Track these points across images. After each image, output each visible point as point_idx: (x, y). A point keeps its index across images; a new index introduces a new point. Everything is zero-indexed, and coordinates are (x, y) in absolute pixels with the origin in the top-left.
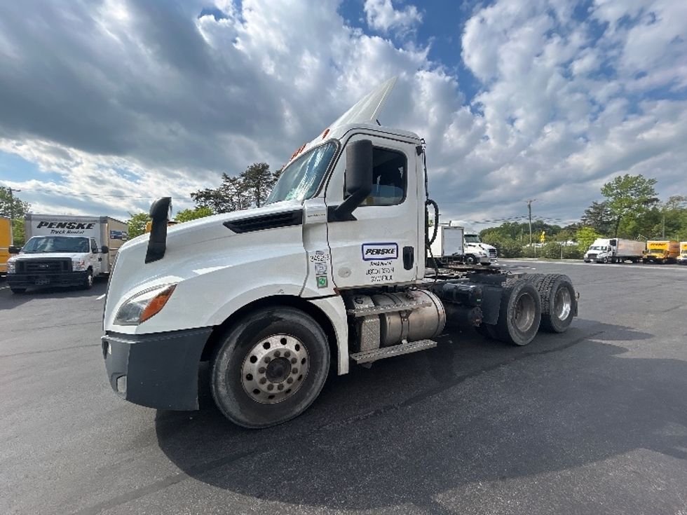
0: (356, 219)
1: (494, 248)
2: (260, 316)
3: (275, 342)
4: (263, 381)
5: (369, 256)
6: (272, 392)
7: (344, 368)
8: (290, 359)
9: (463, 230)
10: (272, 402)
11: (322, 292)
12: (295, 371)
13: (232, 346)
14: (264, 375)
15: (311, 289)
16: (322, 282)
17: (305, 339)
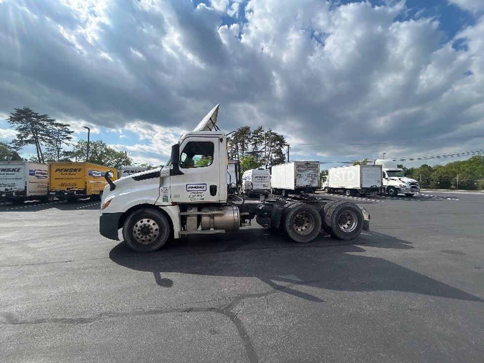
0: (184, 174)
1: (415, 181)
2: (139, 211)
3: (145, 221)
4: (139, 234)
5: (190, 189)
6: (143, 239)
7: (176, 236)
8: (150, 228)
9: (381, 167)
10: (144, 243)
11: (165, 204)
12: (152, 233)
13: (129, 220)
14: (139, 232)
15: (160, 202)
16: (165, 199)
17: (157, 221)
